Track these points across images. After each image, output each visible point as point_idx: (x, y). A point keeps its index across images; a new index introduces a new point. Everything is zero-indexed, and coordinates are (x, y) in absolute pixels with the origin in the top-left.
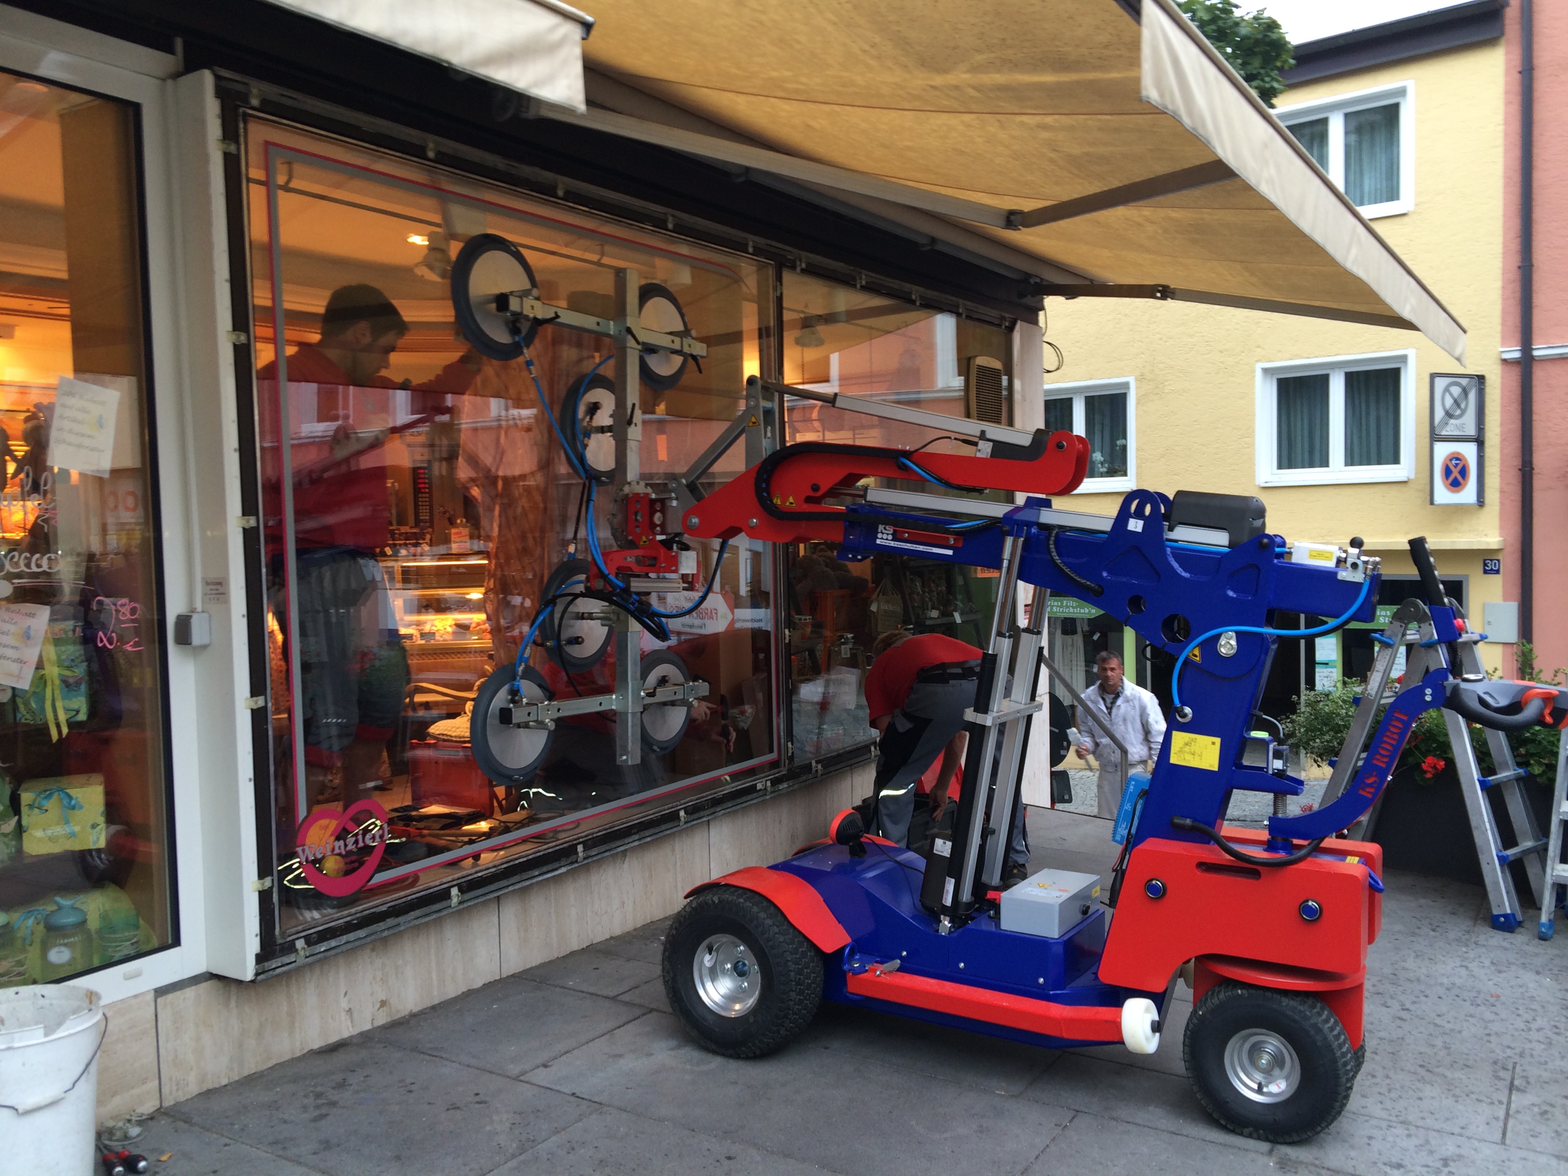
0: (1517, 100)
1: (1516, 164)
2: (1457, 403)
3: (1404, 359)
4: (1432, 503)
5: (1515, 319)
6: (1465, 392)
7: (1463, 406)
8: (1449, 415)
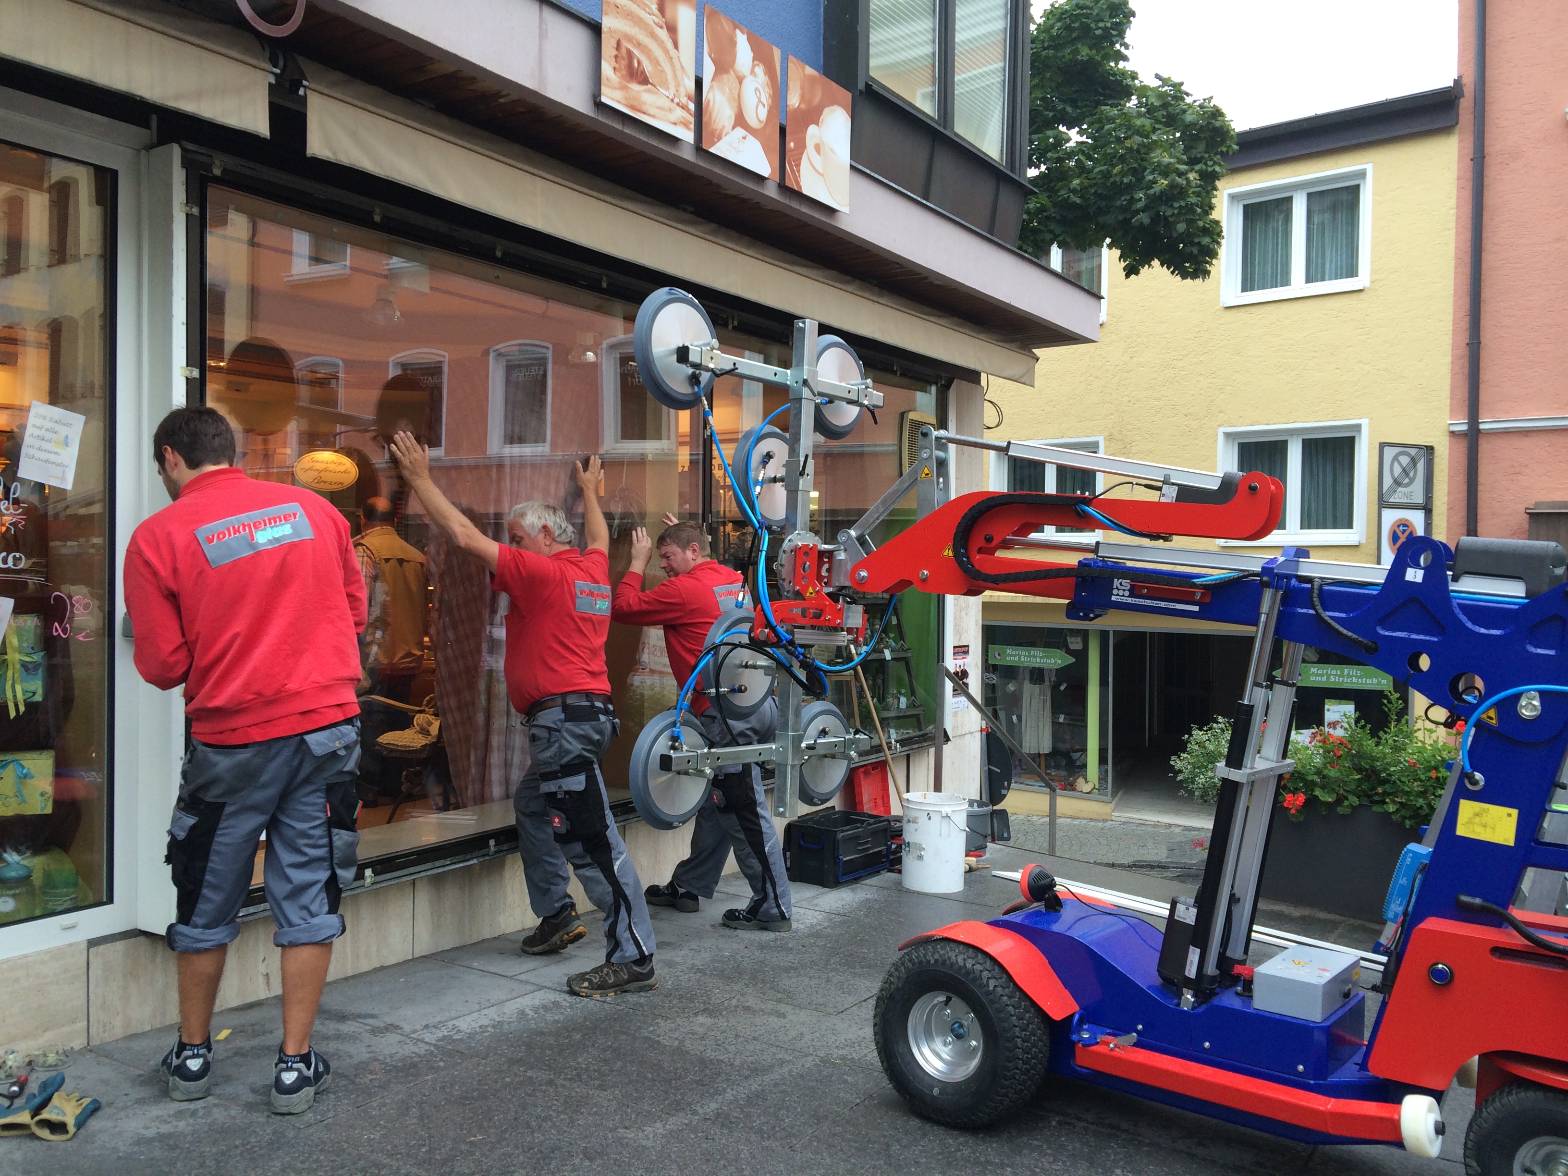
0: (1469, 186)
1: (1467, 247)
2: (1405, 471)
3: (1358, 428)
5: (1463, 393)
6: (1414, 461)
7: (1411, 475)
8: (1397, 483)
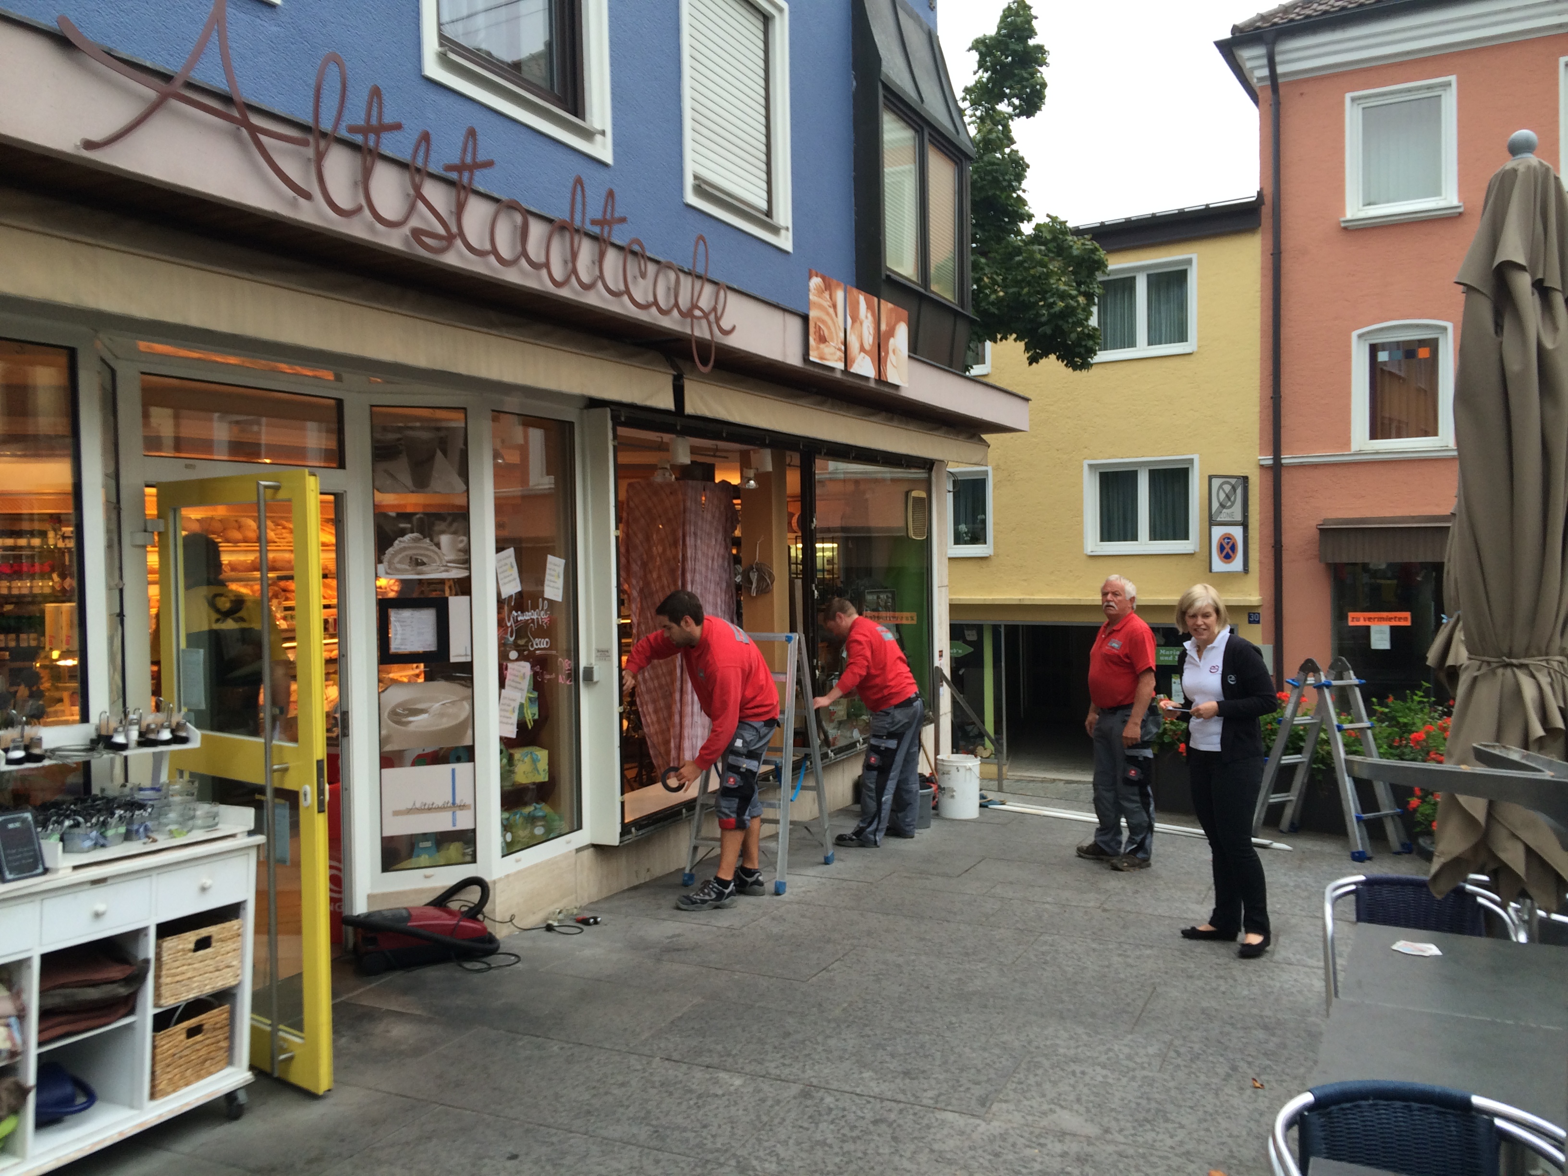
0: (1269, 273)
1: (1269, 321)
3: (1191, 461)
4: (1210, 571)
5: (1269, 435)
6: (1234, 489)
7: (1232, 499)
8: (1222, 506)
